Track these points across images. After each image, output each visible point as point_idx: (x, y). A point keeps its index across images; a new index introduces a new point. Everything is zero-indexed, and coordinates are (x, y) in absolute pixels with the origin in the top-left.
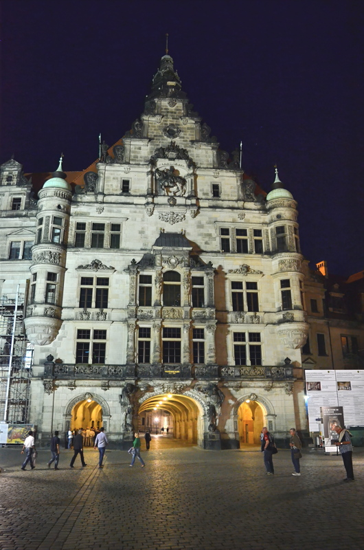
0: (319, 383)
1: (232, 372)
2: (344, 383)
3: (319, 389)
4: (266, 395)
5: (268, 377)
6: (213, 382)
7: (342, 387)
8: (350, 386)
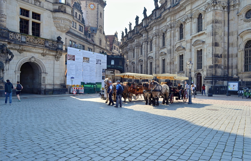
0: (74, 56)
1: (19, 38)
2: (87, 58)
3: (74, 60)
4: (42, 59)
5: (46, 47)
6: (3, 42)
7: (85, 60)
8: (89, 60)
